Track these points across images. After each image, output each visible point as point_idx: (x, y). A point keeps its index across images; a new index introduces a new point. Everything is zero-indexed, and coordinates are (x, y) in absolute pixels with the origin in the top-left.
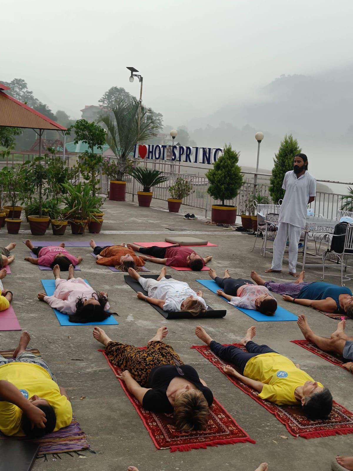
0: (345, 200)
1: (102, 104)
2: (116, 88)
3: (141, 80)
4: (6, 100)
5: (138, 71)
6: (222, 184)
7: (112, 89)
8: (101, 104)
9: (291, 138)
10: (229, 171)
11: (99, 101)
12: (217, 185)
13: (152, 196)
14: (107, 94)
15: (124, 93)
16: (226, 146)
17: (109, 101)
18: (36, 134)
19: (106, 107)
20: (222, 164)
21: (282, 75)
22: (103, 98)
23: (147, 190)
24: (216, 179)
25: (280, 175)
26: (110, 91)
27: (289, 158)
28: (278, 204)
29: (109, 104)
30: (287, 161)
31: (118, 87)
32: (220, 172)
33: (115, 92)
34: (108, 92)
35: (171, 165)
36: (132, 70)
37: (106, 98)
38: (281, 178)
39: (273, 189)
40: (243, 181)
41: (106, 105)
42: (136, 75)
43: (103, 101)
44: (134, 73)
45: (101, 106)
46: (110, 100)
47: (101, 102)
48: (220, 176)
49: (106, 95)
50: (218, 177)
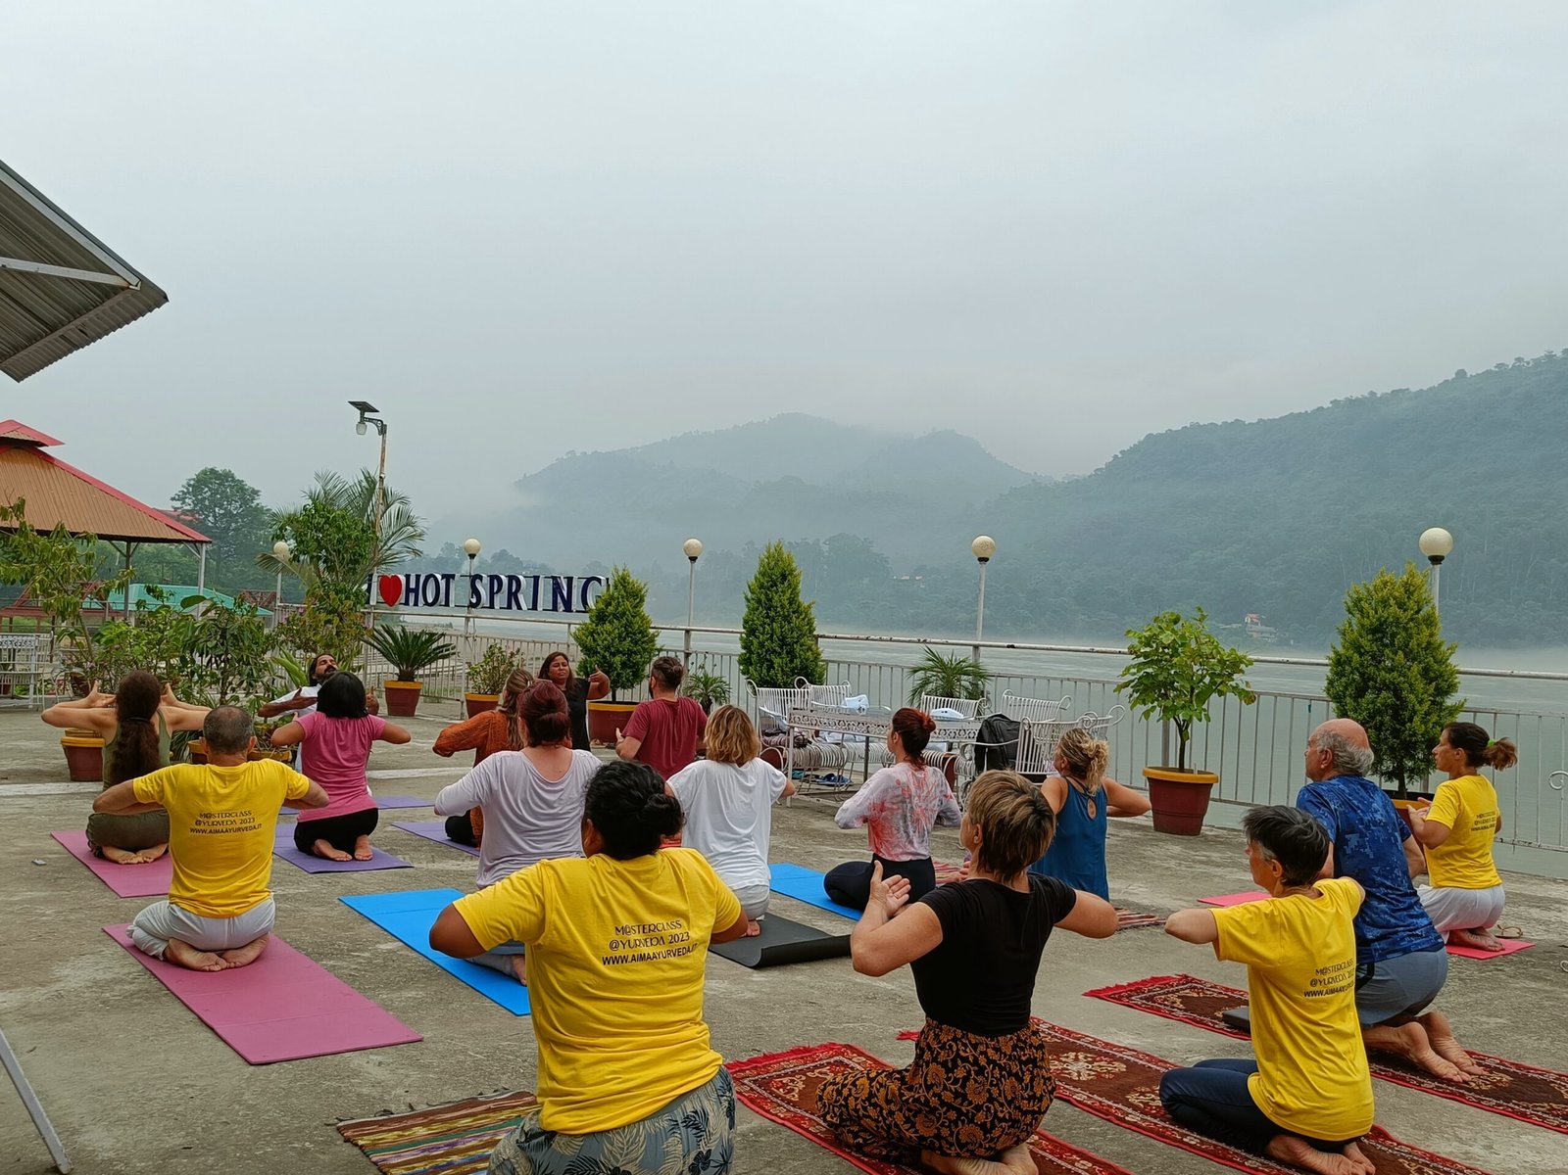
0: (920, 674)
1: (180, 506)
2: (212, 471)
3: (383, 430)
4: (52, 470)
5: (377, 411)
6: (613, 655)
7: (204, 472)
8: (178, 504)
9: (779, 549)
10: (629, 624)
11: (173, 499)
12: (604, 657)
13: (419, 690)
14: (192, 482)
15: (232, 481)
16: (617, 571)
17: (197, 499)
18: (118, 553)
19: (188, 511)
20: (611, 609)
21: (569, 453)
22: (183, 491)
23: (406, 676)
24: (600, 643)
25: (764, 628)
26: (197, 476)
27: (780, 590)
28: (794, 687)
29: (196, 505)
30: (776, 598)
31: (219, 469)
32: (608, 627)
33: (211, 478)
34: (194, 479)
35: (468, 619)
36: (363, 407)
37: (188, 492)
38: (768, 633)
39: (749, 658)
40: (658, 646)
41: (188, 508)
42: (371, 420)
43: (183, 500)
44: (367, 415)
45: (176, 509)
46: (200, 497)
47: (178, 500)
48: (609, 635)
49: (189, 485)
50: (605, 639)
